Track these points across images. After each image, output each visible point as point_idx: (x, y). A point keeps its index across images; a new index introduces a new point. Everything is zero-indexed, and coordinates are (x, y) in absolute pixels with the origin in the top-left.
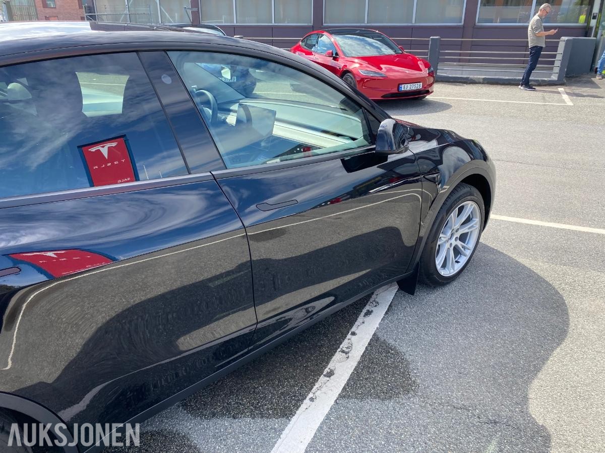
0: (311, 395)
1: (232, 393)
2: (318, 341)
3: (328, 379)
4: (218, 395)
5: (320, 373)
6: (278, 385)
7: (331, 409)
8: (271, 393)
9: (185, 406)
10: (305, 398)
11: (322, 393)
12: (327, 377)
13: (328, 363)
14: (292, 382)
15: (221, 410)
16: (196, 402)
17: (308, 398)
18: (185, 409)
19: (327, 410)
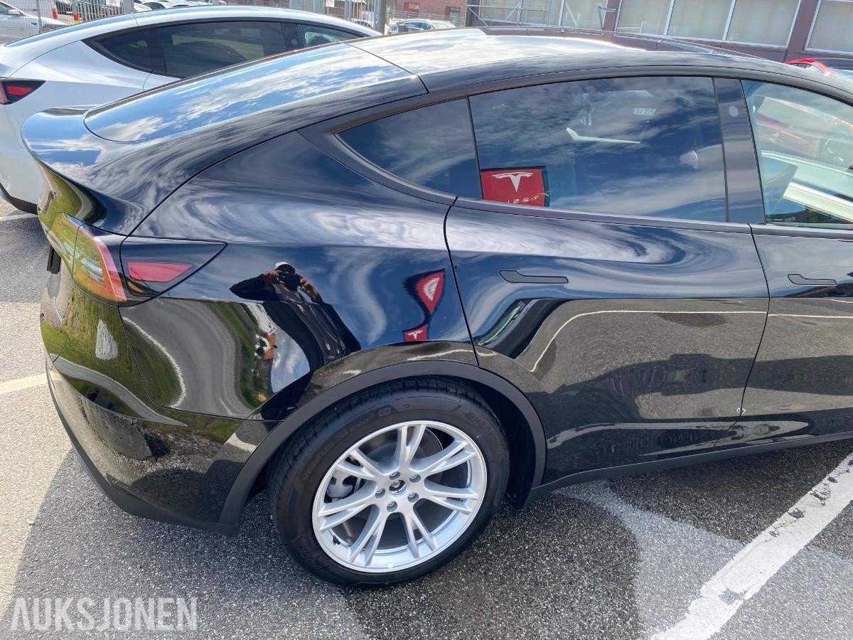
0: (771, 529)
1: (668, 493)
2: (781, 473)
3: (795, 519)
4: (652, 490)
5: (784, 510)
6: (726, 504)
7: (799, 553)
8: (719, 510)
9: (613, 487)
10: (764, 529)
11: (786, 531)
12: (795, 517)
13: (794, 501)
14: (745, 507)
15: (657, 507)
16: (626, 489)
17: (767, 530)
18: (614, 492)
19: (794, 552)
